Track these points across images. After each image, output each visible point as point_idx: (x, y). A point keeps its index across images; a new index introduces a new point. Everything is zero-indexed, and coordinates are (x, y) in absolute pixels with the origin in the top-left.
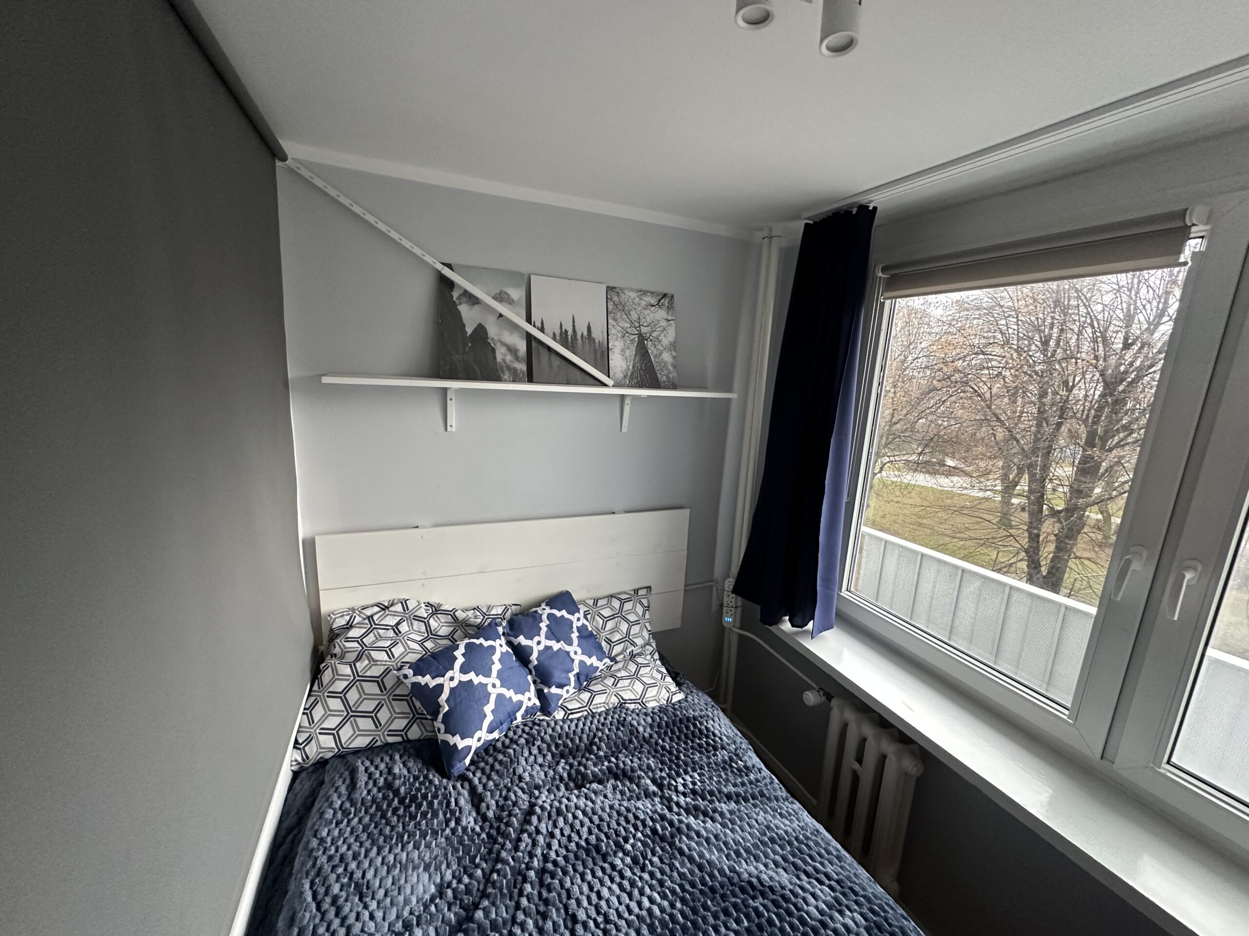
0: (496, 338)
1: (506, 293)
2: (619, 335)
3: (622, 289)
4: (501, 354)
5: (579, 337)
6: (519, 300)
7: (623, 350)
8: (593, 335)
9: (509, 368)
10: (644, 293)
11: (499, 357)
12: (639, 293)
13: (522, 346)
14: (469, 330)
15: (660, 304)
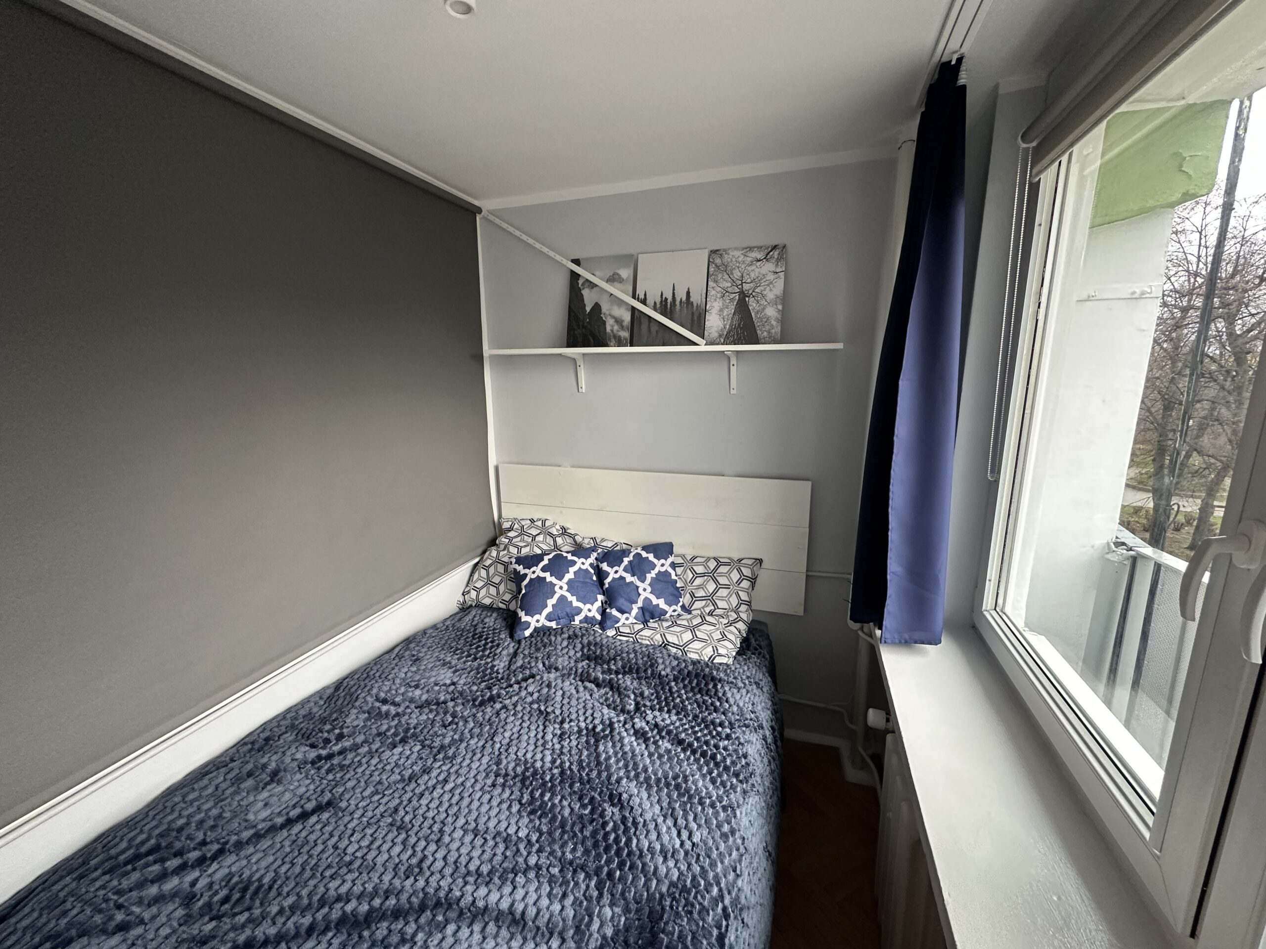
0: (607, 313)
1: (618, 274)
2: (719, 296)
3: (725, 250)
4: (610, 325)
5: (678, 303)
6: (627, 278)
7: (721, 310)
8: (691, 300)
9: (615, 337)
10: (751, 249)
11: (608, 329)
12: (745, 251)
13: (627, 317)
14: (588, 309)
15: (768, 257)
